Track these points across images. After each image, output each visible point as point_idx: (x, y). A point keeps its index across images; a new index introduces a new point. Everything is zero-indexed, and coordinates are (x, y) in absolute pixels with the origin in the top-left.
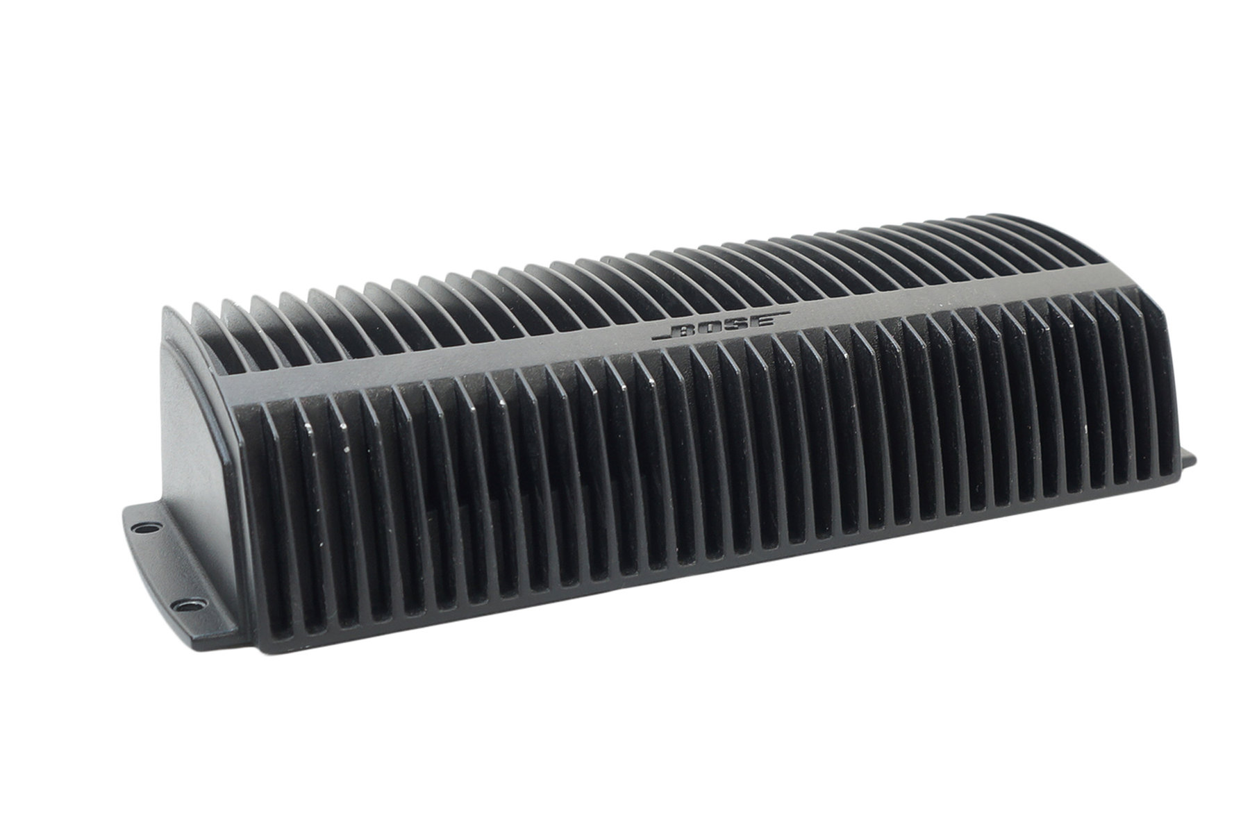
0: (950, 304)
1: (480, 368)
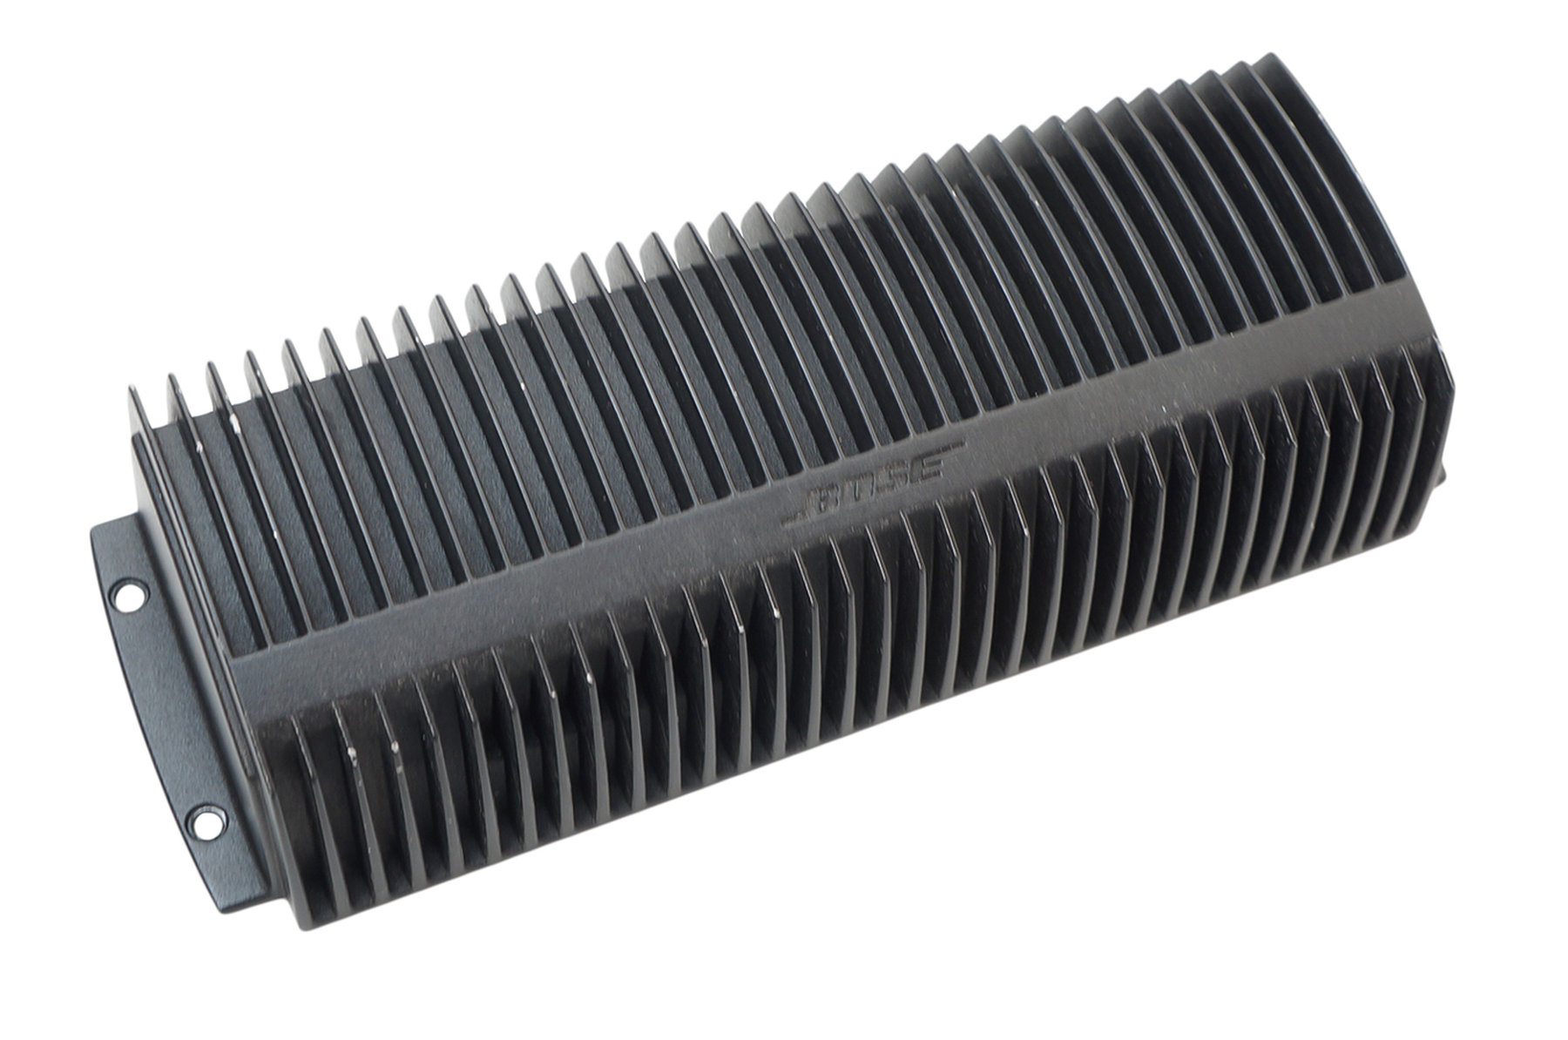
0: (1175, 404)
1: (562, 615)
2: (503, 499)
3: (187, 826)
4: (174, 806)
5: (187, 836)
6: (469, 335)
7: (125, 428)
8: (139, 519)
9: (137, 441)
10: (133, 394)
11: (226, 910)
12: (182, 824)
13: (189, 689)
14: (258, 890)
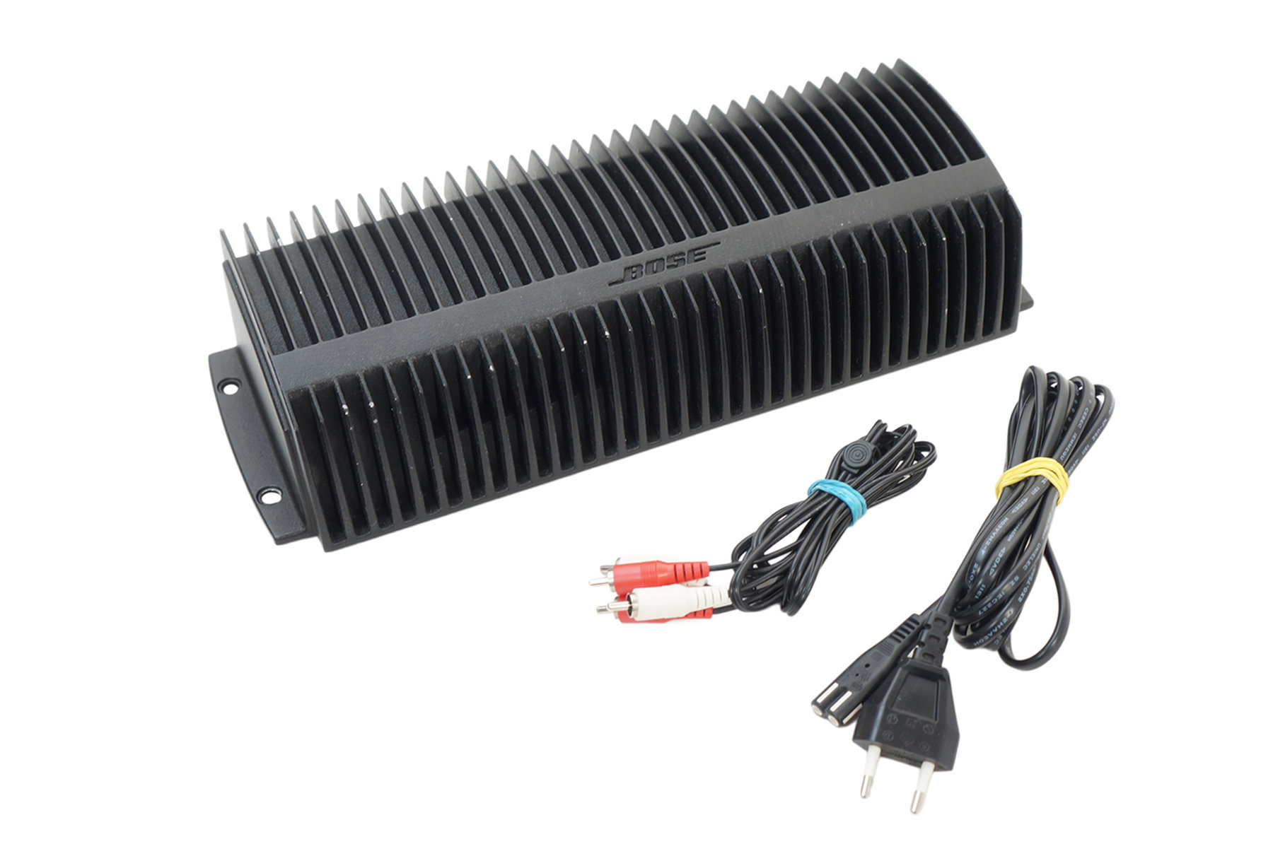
0: (849, 222)
1: (474, 332)
2: (441, 283)
3: (257, 497)
4: (251, 488)
5: (257, 502)
6: (426, 209)
7: (221, 257)
8: (239, 352)
9: (226, 265)
10: (223, 233)
11: (279, 541)
12: (255, 496)
13: (263, 429)
14: (301, 529)
